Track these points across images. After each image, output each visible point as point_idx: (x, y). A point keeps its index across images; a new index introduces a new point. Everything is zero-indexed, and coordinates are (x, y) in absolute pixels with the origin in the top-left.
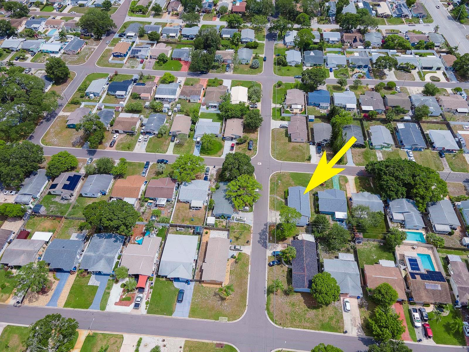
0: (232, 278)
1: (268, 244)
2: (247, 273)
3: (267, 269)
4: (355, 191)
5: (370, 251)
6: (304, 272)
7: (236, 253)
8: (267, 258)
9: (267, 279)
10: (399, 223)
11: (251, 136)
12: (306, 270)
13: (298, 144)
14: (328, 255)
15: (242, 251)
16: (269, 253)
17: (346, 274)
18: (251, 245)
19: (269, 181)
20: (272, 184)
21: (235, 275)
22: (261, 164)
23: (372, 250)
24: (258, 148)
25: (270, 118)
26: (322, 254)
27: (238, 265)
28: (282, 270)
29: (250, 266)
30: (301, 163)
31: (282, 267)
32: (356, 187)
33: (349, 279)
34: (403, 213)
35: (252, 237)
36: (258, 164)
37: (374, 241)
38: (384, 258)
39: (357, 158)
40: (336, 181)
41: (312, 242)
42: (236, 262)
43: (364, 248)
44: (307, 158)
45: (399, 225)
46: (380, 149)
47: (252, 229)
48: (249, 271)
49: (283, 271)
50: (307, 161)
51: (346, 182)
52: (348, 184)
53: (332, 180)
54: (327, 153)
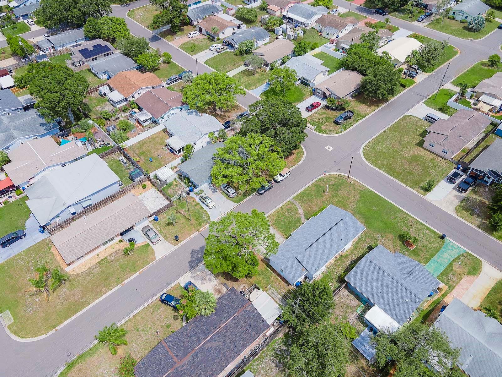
0: (95, 270)
1: (201, 265)
3: (152, 300)
4: (476, 303)
6: (181, 358)
7: (141, 240)
8: (173, 284)
11: (362, 108)
12: (189, 357)
13: (432, 156)
14: (274, 372)
16: (183, 281)
18: (177, 246)
19: (316, 180)
20: (316, 185)
21: (103, 268)
22: (331, 149)
24: (351, 128)
25: (422, 100)
27: (123, 260)
29: (137, 274)
30: (405, 186)
31: (175, 318)
32: (488, 297)
35: (192, 236)
36: (326, 148)
40: (446, 255)
41: (263, 320)
44: (424, 184)
49: (169, 327)
50: (419, 189)
51: (469, 273)
52: (471, 278)
53: (440, 248)
54: (480, 198)
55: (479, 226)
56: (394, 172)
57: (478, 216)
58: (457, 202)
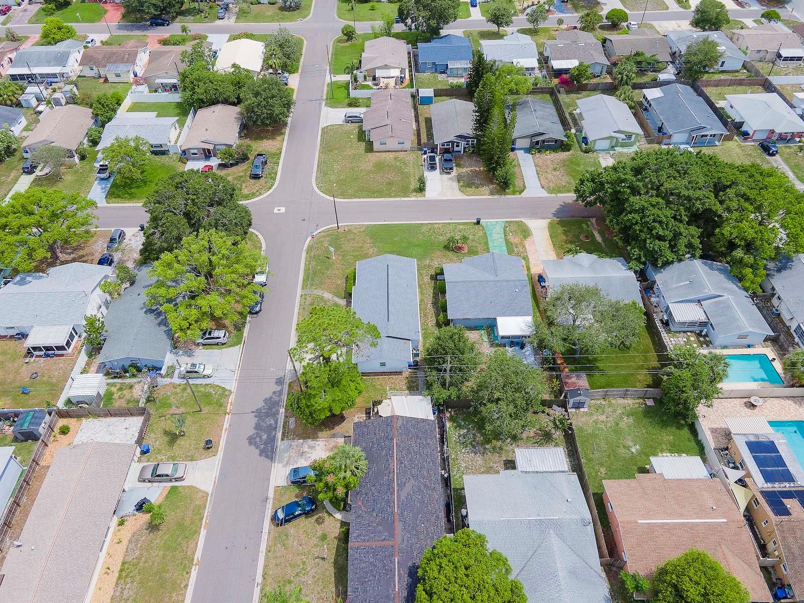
1: (280, 444)
2: (186, 564)
3: (265, 536)
4: (553, 256)
5: (617, 431)
6: (392, 535)
7: (155, 493)
8: (271, 493)
9: (259, 579)
10: (691, 332)
11: (265, 145)
12: (399, 526)
13: (391, 155)
14: (479, 460)
15: (181, 479)
16: (279, 475)
17: (543, 526)
18: (220, 454)
19: (304, 254)
20: (309, 259)
21: (138, 578)
22: (283, 210)
23: (622, 425)
24: (279, 174)
25: (320, 104)
26: (461, 456)
27: (159, 538)
28: (319, 533)
29: (203, 532)
30: (398, 199)
31: (319, 521)
32: (554, 245)
33: (554, 541)
34: (699, 301)
35: (226, 425)
36: (276, 211)
37: (624, 396)
38: (664, 446)
39: (550, 176)
41: (423, 420)
42: (153, 527)
43: (596, 422)
44: (414, 184)
45: (692, 339)
46: (606, 150)
47: (232, 399)
48: (198, 554)
49: (324, 537)
50: (414, 194)
51: (525, 237)
52: (529, 239)
53: (485, 233)
54: (469, 169)
55: (492, 194)
56: (374, 193)
57: (483, 185)
58: (455, 185)
